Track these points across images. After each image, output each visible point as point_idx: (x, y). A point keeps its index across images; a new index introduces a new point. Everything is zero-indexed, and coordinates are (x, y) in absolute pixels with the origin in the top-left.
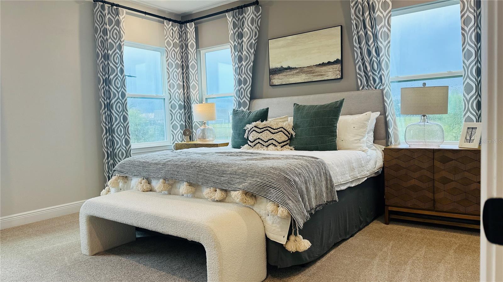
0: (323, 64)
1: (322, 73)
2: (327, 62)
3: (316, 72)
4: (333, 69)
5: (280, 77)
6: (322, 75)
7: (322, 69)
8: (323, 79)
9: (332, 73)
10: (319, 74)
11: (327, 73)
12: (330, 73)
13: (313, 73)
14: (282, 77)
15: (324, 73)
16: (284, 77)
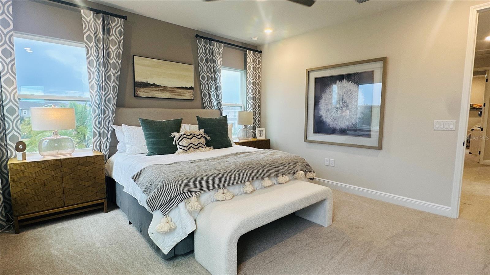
0: (182, 88)
1: (181, 94)
2: (184, 87)
3: (177, 93)
4: (189, 92)
5: (146, 91)
6: (181, 95)
7: (181, 91)
8: (182, 98)
9: (188, 95)
10: (179, 94)
11: (184, 94)
12: (187, 95)
13: (175, 93)
14: (148, 91)
15: (182, 94)
16: (150, 91)
